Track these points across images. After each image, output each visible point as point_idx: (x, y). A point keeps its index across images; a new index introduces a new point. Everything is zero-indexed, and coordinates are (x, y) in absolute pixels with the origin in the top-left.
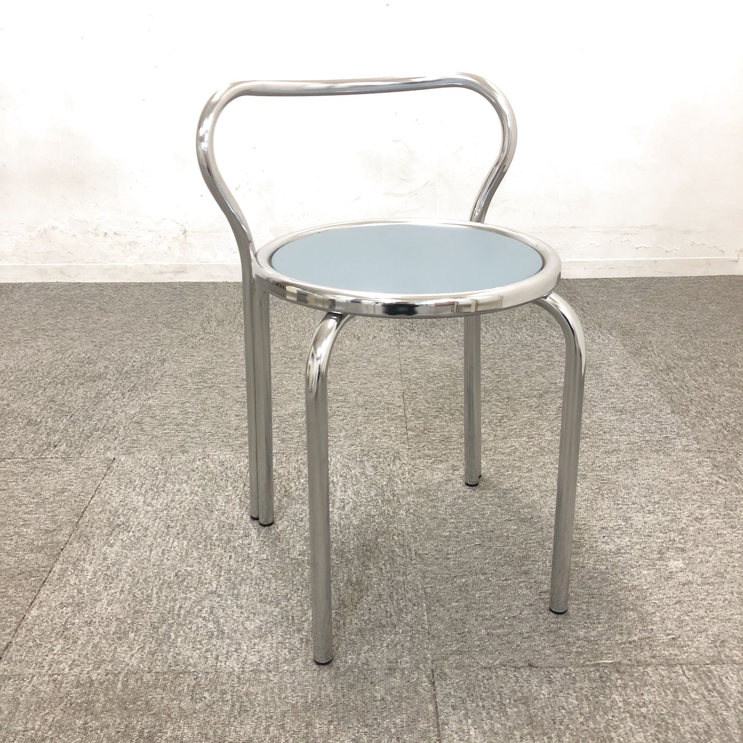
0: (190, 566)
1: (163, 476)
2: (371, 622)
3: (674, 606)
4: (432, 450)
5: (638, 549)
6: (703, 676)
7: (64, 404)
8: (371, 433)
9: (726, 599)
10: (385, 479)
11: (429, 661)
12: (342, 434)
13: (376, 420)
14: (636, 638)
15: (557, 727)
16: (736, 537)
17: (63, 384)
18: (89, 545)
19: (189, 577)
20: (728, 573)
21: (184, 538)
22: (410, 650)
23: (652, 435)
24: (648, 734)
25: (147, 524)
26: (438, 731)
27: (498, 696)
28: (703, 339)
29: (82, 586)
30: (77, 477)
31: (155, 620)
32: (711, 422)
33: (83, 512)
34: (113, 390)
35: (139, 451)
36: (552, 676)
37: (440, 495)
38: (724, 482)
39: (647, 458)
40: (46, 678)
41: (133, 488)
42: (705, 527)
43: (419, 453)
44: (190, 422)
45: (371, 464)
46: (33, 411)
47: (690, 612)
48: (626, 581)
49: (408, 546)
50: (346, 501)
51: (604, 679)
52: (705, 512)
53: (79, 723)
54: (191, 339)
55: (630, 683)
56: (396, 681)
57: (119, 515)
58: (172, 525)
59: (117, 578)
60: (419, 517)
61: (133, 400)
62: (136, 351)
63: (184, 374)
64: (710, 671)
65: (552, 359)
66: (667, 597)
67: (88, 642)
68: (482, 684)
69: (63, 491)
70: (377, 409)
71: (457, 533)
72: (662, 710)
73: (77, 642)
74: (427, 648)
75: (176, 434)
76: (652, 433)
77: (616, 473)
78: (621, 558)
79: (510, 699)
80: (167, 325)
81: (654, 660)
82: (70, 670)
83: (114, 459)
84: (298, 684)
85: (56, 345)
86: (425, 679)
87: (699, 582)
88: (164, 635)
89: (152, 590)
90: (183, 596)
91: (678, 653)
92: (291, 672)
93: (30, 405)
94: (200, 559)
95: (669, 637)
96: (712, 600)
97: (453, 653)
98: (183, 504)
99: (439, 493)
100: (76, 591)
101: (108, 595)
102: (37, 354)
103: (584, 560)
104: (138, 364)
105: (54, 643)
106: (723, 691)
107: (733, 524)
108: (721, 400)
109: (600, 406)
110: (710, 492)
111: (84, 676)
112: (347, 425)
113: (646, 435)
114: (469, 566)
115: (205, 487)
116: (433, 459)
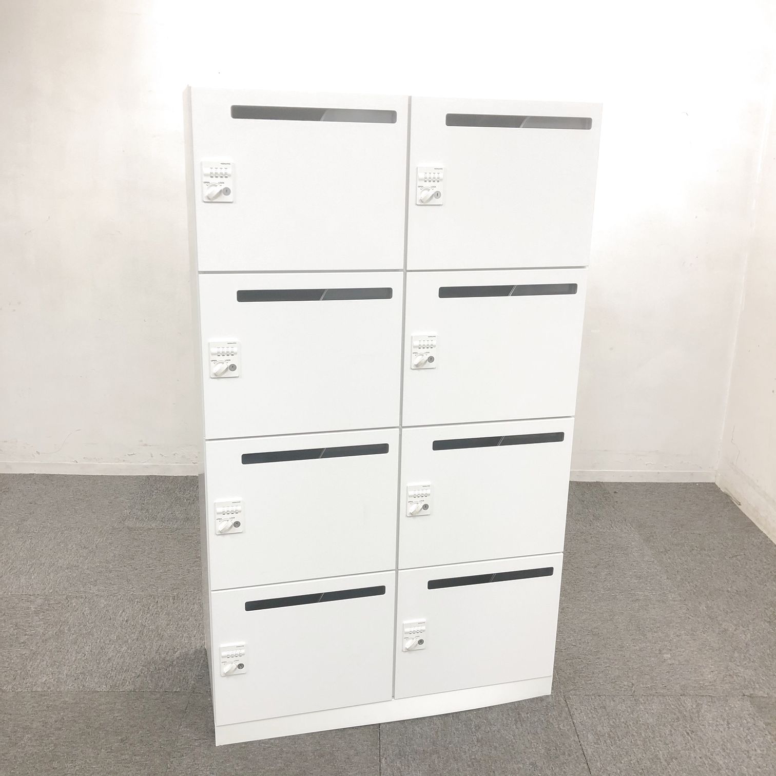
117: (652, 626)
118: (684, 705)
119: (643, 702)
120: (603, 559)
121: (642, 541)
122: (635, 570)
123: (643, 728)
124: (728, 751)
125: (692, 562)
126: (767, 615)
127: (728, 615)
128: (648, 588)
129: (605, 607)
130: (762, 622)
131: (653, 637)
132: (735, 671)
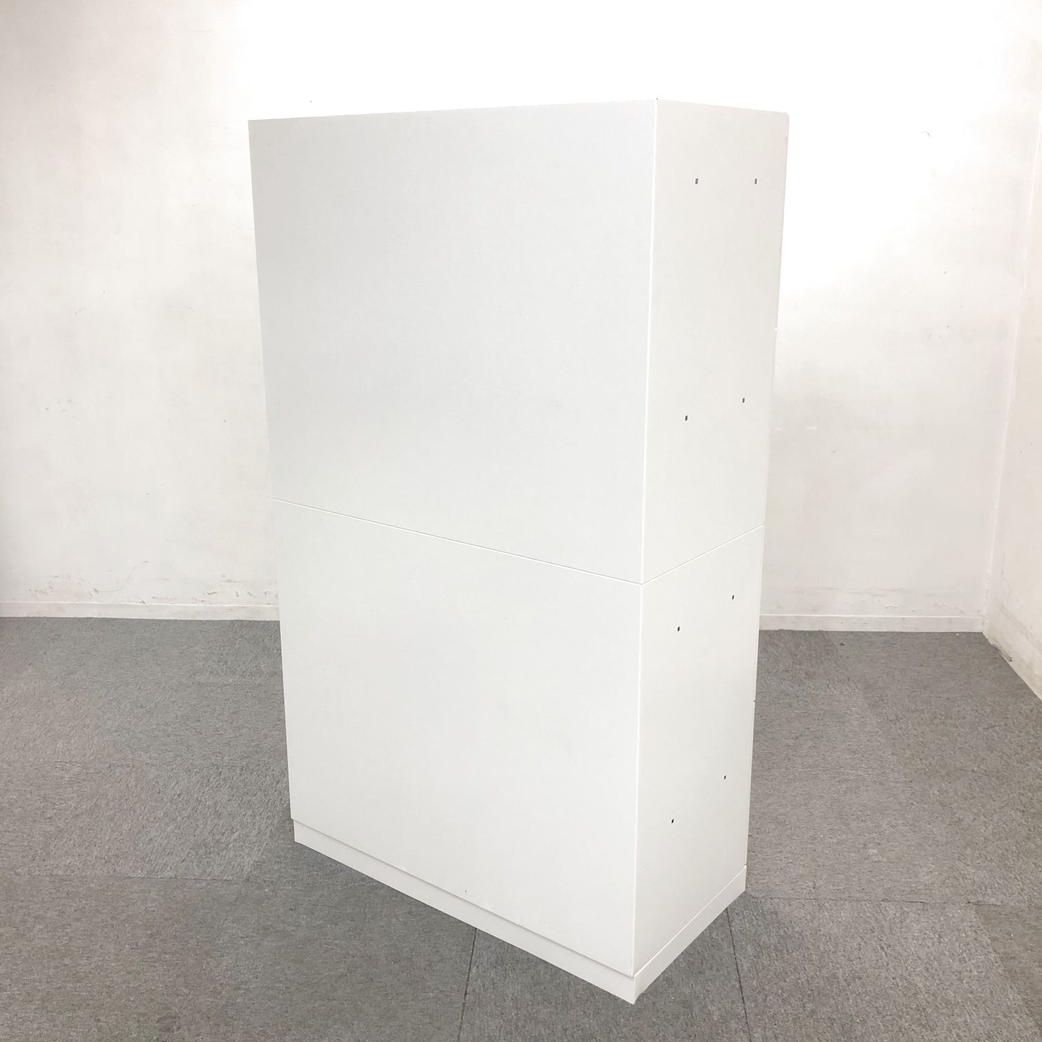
117: (860, 813)
118: (885, 913)
119: (828, 907)
120: (808, 728)
121: (867, 706)
122: (850, 743)
123: (823, 940)
124: (934, 972)
125: (931, 734)
126: (1022, 802)
127: (967, 802)
128: (863, 766)
129: (801, 788)
130: (1013, 812)
131: (858, 827)
132: (962, 872)
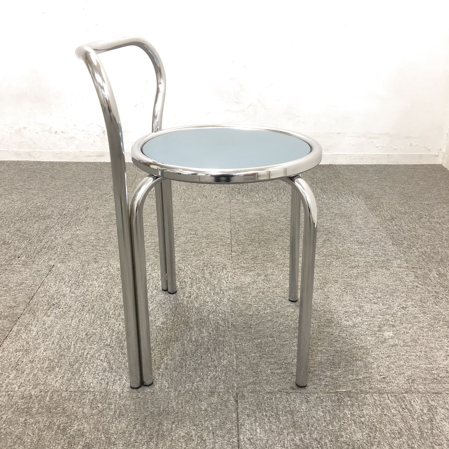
0: (95, 329)
1: (82, 276)
2: (202, 364)
3: (385, 359)
4: (246, 264)
5: (366, 325)
6: (400, 400)
7: (25, 233)
8: (210, 253)
9: (417, 355)
10: (216, 280)
11: (235, 388)
12: (192, 254)
13: (213, 246)
14: (361, 377)
15: (310, 428)
16: (426, 318)
17: (26, 221)
18: (35, 315)
19: (94, 336)
20: (420, 340)
21: (93, 313)
22: (224, 381)
23: (379, 257)
24: (364, 433)
25: (71, 304)
26: (238, 429)
27: (276, 410)
28: (415, 202)
29: (29, 340)
30: (30, 275)
31: (72, 361)
32: (415, 251)
33: (33, 296)
34: (56, 225)
35: (69, 261)
36: (309, 399)
37: (249, 290)
38: (421, 286)
39: (375, 271)
40: (4, 393)
41: (64, 283)
42: (408, 313)
43: (238, 266)
44: (101, 244)
45: (208, 272)
46: (7, 236)
47: (395, 362)
48: (357, 343)
49: (227, 320)
50: (192, 293)
51: (340, 401)
52: (408, 304)
53: (22, 420)
54: (105, 195)
55: (356, 403)
56: (215, 399)
57: (54, 298)
58: (86, 305)
59: (50, 336)
60: (235, 303)
61: (67, 231)
62: (71, 202)
63: (99, 216)
64: (404, 397)
65: (322, 212)
66: (381, 354)
67: (31, 373)
68: (266, 402)
69: (22, 283)
70: (215, 239)
71: (257, 313)
72: (374, 420)
73: (24, 373)
74: (235, 381)
75: (92, 251)
76: (379, 256)
77: (356, 280)
78: (355, 330)
79: (282, 411)
80: (91, 187)
81: (371, 390)
82: (18, 389)
83: (54, 265)
84: (155, 400)
85: (23, 197)
86: (232, 399)
87: (402, 345)
88: (77, 369)
89: (71, 343)
90: (89, 346)
91: (386, 386)
92: (151, 393)
93: (5, 233)
94: (102, 325)
95: (381, 377)
96: (408, 356)
97: (250, 383)
98: (94, 293)
99: (248, 289)
100: (25, 343)
101: (44, 345)
102: (11, 203)
103: (333, 330)
104: (72, 210)
105: (10, 373)
106: (411, 409)
107: (425, 311)
108: (423, 238)
109: (349, 240)
110: (412, 292)
111: (27, 393)
112: (196, 248)
113: (375, 257)
114: (263, 332)
115: (107, 283)
116: (246, 269)
